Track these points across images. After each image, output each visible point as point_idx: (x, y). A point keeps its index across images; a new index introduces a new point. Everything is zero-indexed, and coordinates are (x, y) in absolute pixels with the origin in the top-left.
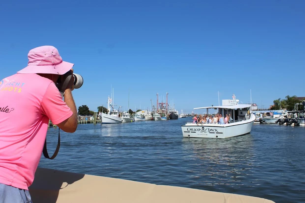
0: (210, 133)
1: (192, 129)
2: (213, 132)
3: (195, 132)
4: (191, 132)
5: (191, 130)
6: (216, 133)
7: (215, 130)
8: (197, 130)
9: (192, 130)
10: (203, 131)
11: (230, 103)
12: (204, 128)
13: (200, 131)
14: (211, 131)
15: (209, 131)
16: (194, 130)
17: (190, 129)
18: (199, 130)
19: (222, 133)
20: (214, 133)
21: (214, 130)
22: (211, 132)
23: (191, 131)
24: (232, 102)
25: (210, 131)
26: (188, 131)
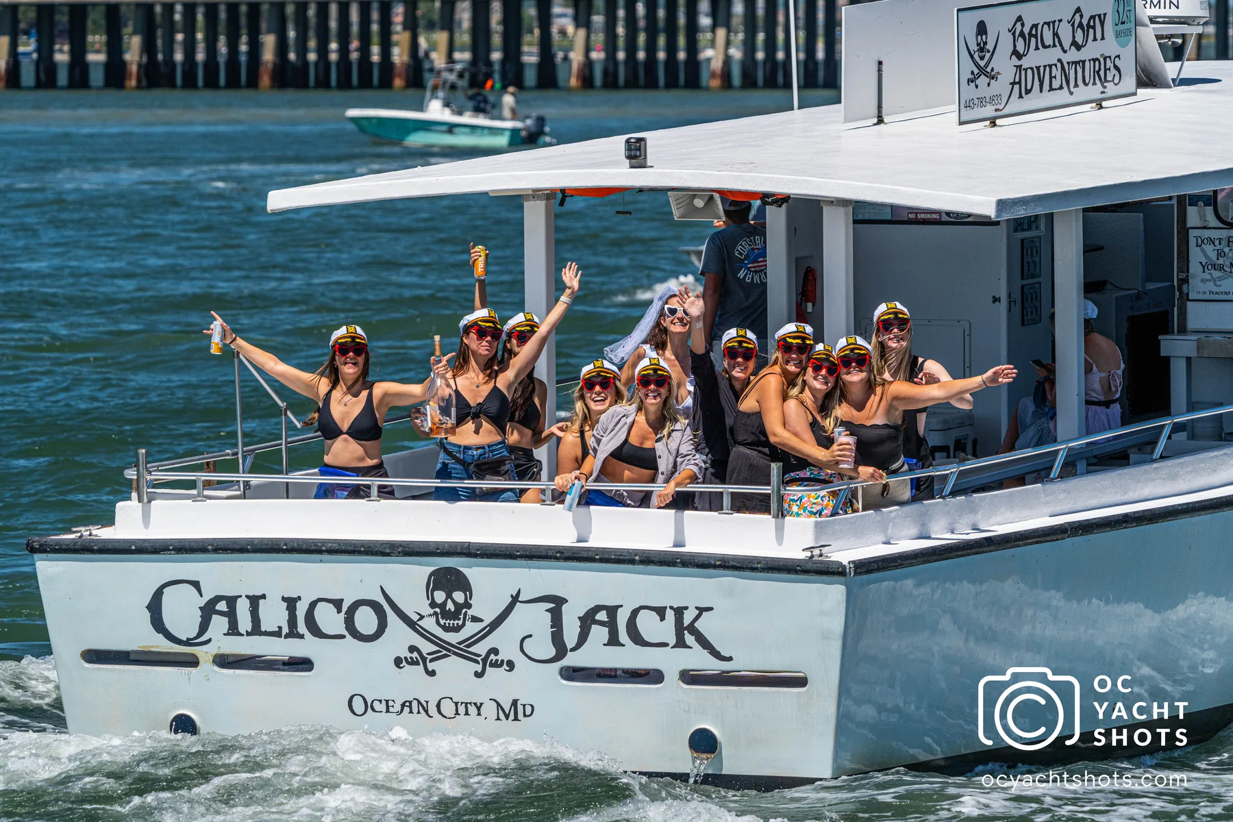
0: (572, 674)
1: (243, 608)
2: (629, 656)
3: (303, 664)
4: (224, 661)
5: (219, 624)
6: (690, 678)
7: (665, 630)
8: (330, 620)
9: (245, 623)
10: (445, 650)
11: (1003, 64)
12: (465, 586)
13: (399, 637)
14: (599, 634)
15: (557, 638)
16: (275, 614)
17: (208, 611)
18: (366, 620)
19: (801, 682)
20: (652, 676)
21: (648, 625)
22: (595, 653)
23: (219, 640)
24: (1035, 58)
25: (570, 638)
26: (161, 644)
